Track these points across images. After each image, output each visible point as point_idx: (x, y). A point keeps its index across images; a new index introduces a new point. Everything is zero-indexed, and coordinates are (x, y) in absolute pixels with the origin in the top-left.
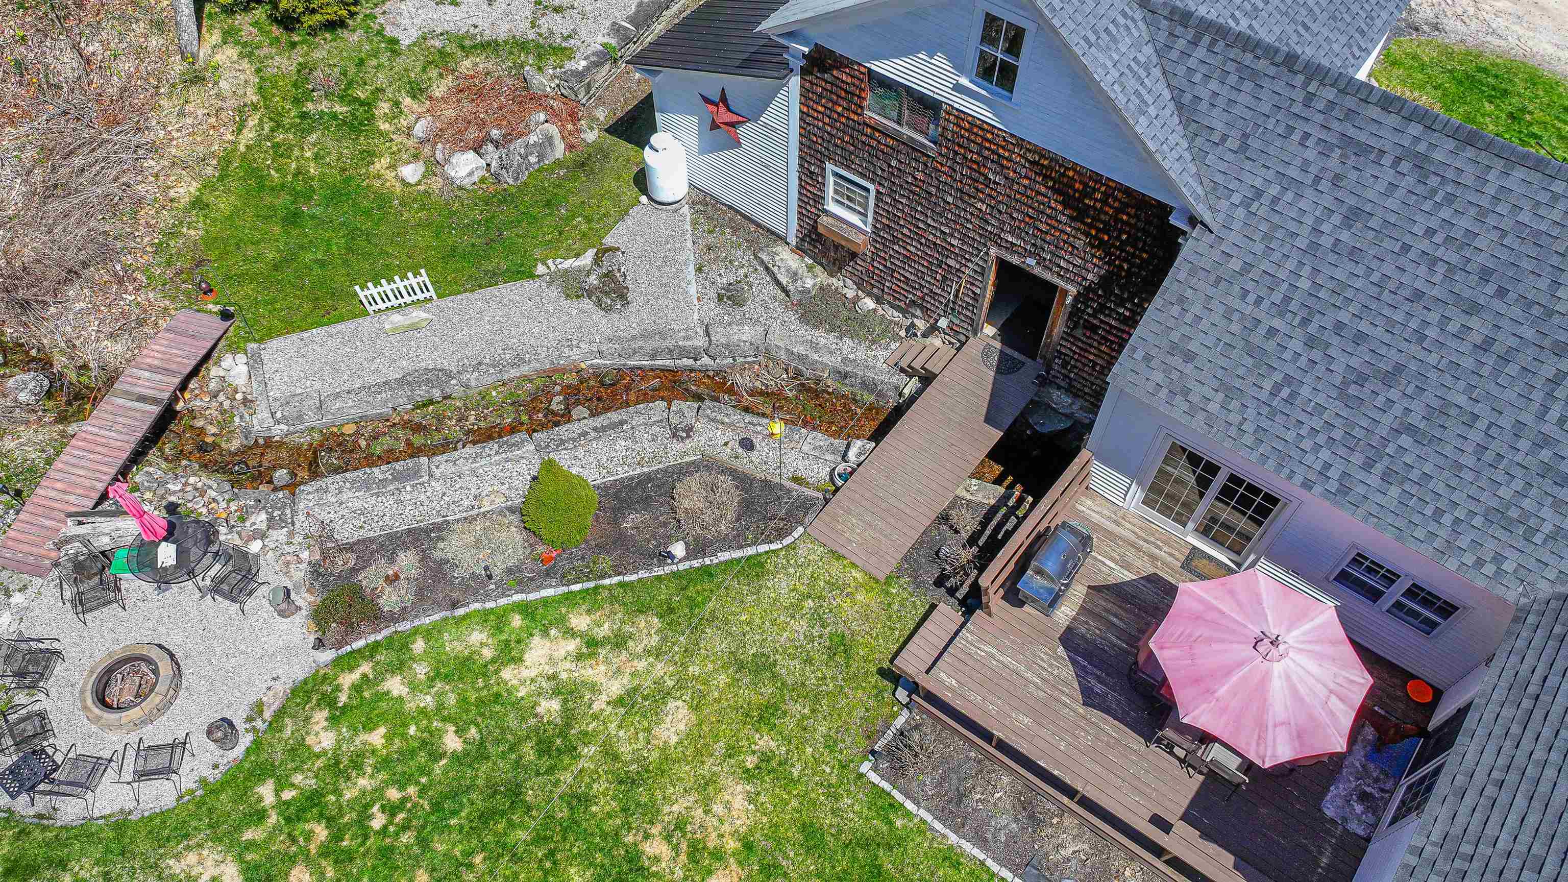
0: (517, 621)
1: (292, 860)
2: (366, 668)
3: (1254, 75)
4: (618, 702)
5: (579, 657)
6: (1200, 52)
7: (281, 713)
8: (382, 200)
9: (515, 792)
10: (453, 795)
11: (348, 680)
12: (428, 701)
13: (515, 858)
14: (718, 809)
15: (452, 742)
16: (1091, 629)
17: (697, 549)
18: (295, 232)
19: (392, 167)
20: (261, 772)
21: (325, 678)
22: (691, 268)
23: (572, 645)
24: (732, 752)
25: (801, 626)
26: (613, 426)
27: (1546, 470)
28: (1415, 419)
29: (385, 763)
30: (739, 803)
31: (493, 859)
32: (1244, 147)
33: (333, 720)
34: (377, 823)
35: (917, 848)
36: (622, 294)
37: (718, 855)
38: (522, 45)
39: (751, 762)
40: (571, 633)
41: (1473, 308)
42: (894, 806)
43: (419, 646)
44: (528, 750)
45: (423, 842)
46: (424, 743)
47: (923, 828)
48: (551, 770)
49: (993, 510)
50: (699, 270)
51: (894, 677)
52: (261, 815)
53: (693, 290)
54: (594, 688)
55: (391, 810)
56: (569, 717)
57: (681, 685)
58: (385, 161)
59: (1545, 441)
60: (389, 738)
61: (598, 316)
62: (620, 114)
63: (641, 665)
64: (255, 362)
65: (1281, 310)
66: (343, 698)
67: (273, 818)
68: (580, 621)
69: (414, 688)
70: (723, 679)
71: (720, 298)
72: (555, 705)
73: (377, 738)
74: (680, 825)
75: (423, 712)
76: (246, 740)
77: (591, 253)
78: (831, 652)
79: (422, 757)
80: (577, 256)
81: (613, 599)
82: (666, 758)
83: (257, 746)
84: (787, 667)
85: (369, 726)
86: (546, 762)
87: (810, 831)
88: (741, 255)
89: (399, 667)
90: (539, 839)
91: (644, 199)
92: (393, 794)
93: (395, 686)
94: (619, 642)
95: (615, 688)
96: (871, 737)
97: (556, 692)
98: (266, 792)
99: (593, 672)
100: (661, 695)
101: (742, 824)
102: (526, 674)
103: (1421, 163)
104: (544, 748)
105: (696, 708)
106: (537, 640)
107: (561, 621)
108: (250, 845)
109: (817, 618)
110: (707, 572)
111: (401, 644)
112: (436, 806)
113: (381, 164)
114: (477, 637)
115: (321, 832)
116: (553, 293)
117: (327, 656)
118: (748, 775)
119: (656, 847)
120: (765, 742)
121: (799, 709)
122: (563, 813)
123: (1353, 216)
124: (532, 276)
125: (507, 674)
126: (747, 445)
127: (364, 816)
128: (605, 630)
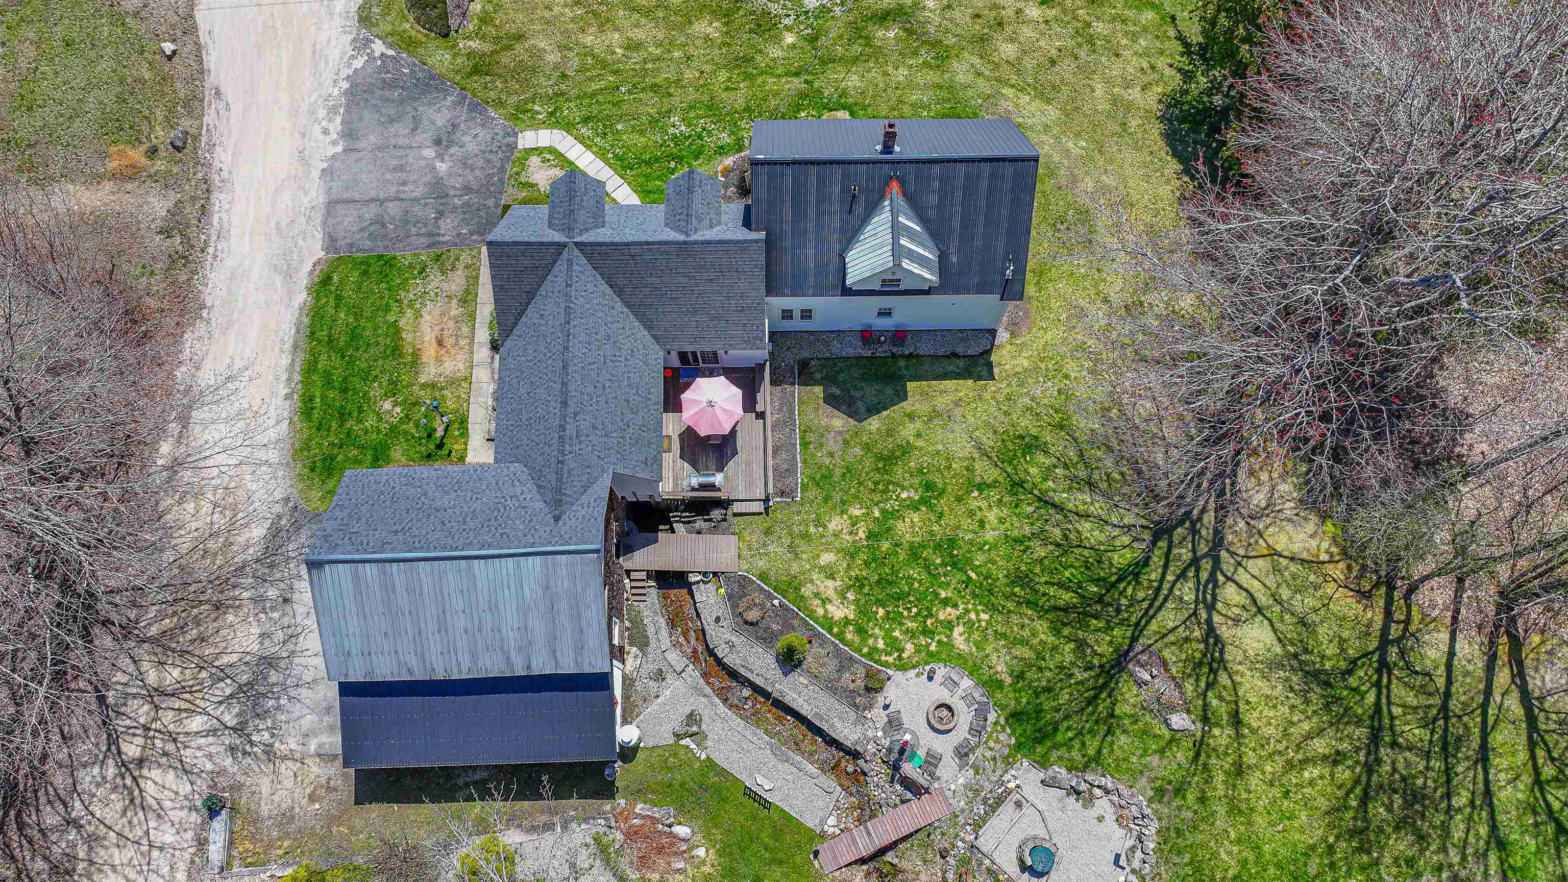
0: (835, 630)
1: (941, 622)
2: (883, 658)
3: (569, 472)
4: (834, 579)
5: (830, 601)
6: (568, 492)
7: (914, 667)
8: (720, 853)
9: (879, 582)
10: (893, 597)
11: (890, 659)
12: (877, 631)
13: (893, 566)
14: (840, 527)
15: (881, 612)
16: (712, 465)
17: (770, 597)
18: (761, 873)
19: (703, 862)
20: (930, 654)
21: (895, 666)
22: (659, 700)
23: (829, 607)
24: (823, 536)
25: (771, 548)
26: (747, 668)
27: (632, 356)
28: (634, 391)
29: (901, 624)
30: (834, 523)
31: (898, 571)
32: (588, 467)
33: (903, 651)
34: (915, 610)
35: (808, 472)
36: (691, 714)
37: (850, 518)
38: (607, 861)
39: (821, 529)
40: (826, 611)
41: (604, 387)
42: (802, 484)
43: (865, 650)
44: (866, 590)
45: (909, 594)
46: (888, 619)
47: (802, 473)
48: (866, 578)
49: (684, 523)
50: (658, 697)
51: (767, 509)
52: (939, 642)
53: (668, 692)
54: (836, 590)
55: (909, 609)
56: (849, 588)
57: (815, 566)
58: (704, 869)
59: (626, 360)
60: (894, 630)
61: (705, 718)
62: (600, 801)
63: (819, 583)
64: (823, 821)
65: (623, 438)
66: (896, 654)
67: (937, 638)
68: (821, 611)
69: (876, 638)
70: (804, 556)
71: (663, 679)
72: (849, 595)
73: (897, 634)
74: (851, 533)
75: (880, 629)
76: (928, 668)
77: (682, 742)
78: (772, 533)
79: (892, 615)
80: (687, 747)
81: (807, 608)
82: (839, 552)
83: (926, 663)
84: (787, 541)
85: (896, 639)
86: (865, 582)
87: (826, 500)
88: (638, 686)
89: (875, 649)
90: (884, 564)
91: (642, 745)
92: (905, 613)
93: (881, 644)
94: (817, 595)
95: (830, 583)
96: (788, 504)
97: (845, 598)
98: (933, 648)
99: (831, 593)
100: (822, 569)
101: (838, 518)
102: (847, 612)
103: (575, 414)
104: (862, 586)
105: (818, 556)
106: (836, 618)
107: (825, 616)
108: (947, 636)
109: (765, 545)
110: (775, 590)
111: (869, 656)
112: (899, 599)
113: (707, 869)
114: (849, 636)
115: (929, 622)
116: (709, 743)
117: (890, 672)
118: (825, 527)
119: (862, 534)
120: (812, 530)
121: (796, 529)
122: (873, 565)
123: (595, 427)
124: (708, 757)
125: (852, 617)
126: (718, 619)
127: (917, 615)
128: (817, 602)
